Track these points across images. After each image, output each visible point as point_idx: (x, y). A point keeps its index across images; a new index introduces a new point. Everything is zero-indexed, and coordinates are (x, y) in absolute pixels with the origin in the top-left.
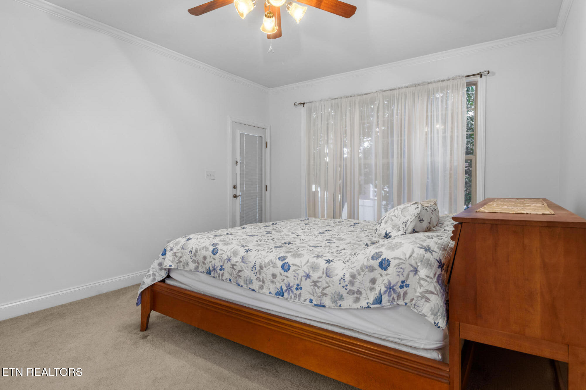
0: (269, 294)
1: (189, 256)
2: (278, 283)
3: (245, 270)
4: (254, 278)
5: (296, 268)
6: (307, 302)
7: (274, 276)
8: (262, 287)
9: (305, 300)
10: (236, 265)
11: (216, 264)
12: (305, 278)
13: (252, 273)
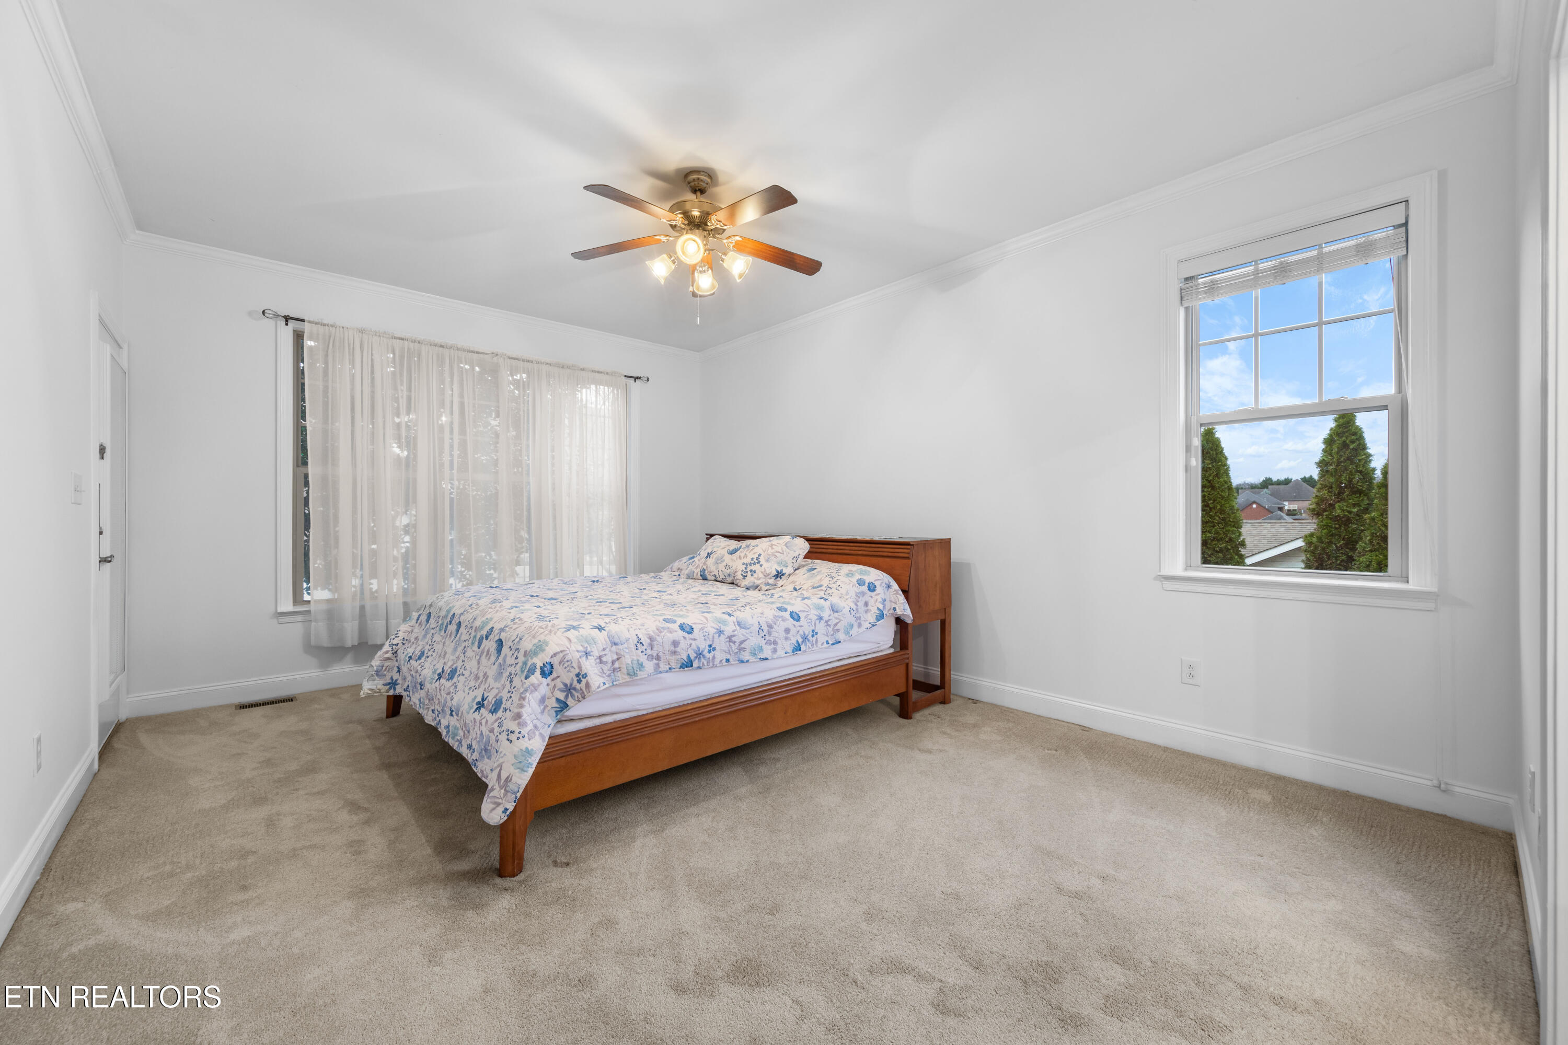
0: (786, 655)
1: (639, 651)
2: (792, 638)
3: (750, 638)
4: (762, 643)
5: (806, 614)
6: (825, 645)
7: (787, 631)
8: (775, 651)
9: (822, 644)
10: (734, 636)
11: (700, 646)
12: (818, 621)
13: (760, 637)
